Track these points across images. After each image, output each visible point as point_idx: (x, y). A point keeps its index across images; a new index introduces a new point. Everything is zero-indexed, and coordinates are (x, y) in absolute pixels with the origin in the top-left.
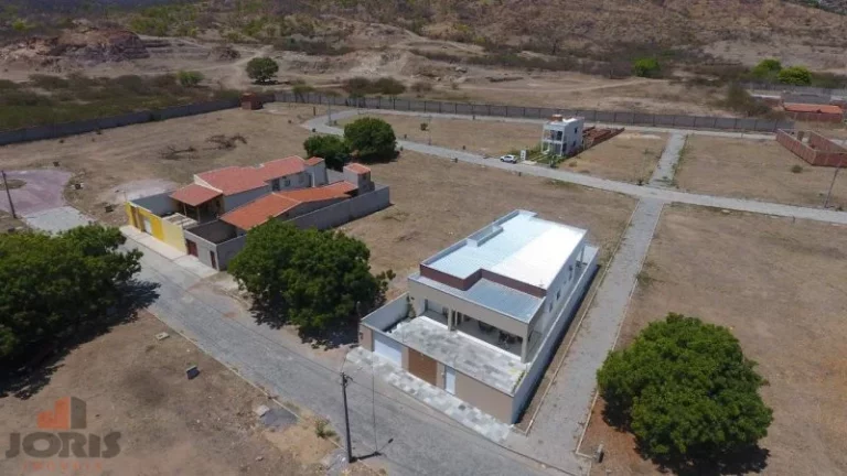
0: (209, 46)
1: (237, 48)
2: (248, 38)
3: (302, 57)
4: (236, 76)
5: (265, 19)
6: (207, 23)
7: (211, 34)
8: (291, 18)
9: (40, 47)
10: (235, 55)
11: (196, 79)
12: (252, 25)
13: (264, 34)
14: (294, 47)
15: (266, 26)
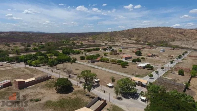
0: (101, 41)
1: (104, 41)
2: (106, 40)
3: (111, 43)
4: (104, 44)
5: (108, 37)
6: (101, 38)
7: (101, 40)
8: (112, 37)
9: (87, 41)
10: (104, 42)
11: (100, 44)
12: (106, 38)
13: (108, 39)
14: (110, 41)
15: (108, 38)
